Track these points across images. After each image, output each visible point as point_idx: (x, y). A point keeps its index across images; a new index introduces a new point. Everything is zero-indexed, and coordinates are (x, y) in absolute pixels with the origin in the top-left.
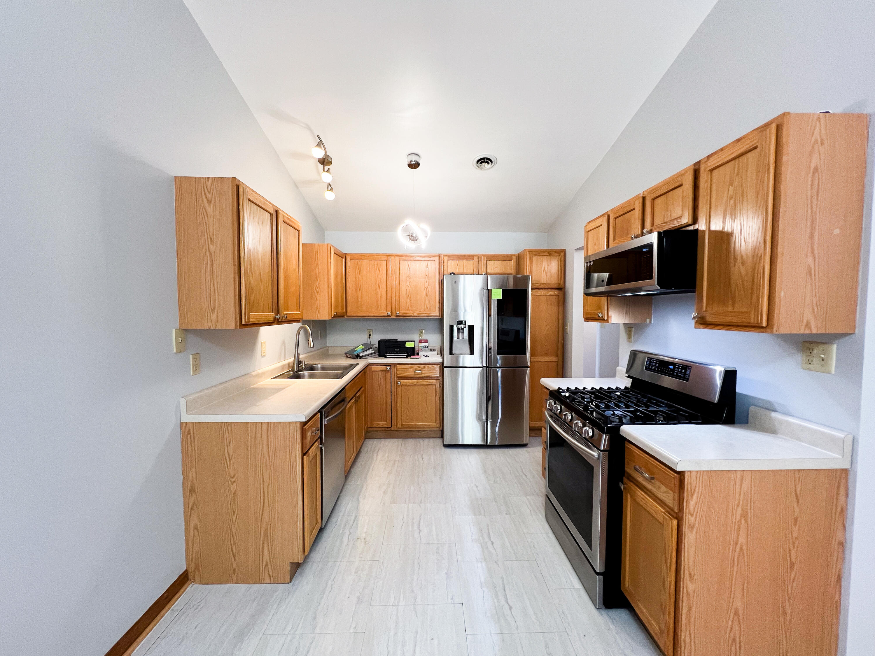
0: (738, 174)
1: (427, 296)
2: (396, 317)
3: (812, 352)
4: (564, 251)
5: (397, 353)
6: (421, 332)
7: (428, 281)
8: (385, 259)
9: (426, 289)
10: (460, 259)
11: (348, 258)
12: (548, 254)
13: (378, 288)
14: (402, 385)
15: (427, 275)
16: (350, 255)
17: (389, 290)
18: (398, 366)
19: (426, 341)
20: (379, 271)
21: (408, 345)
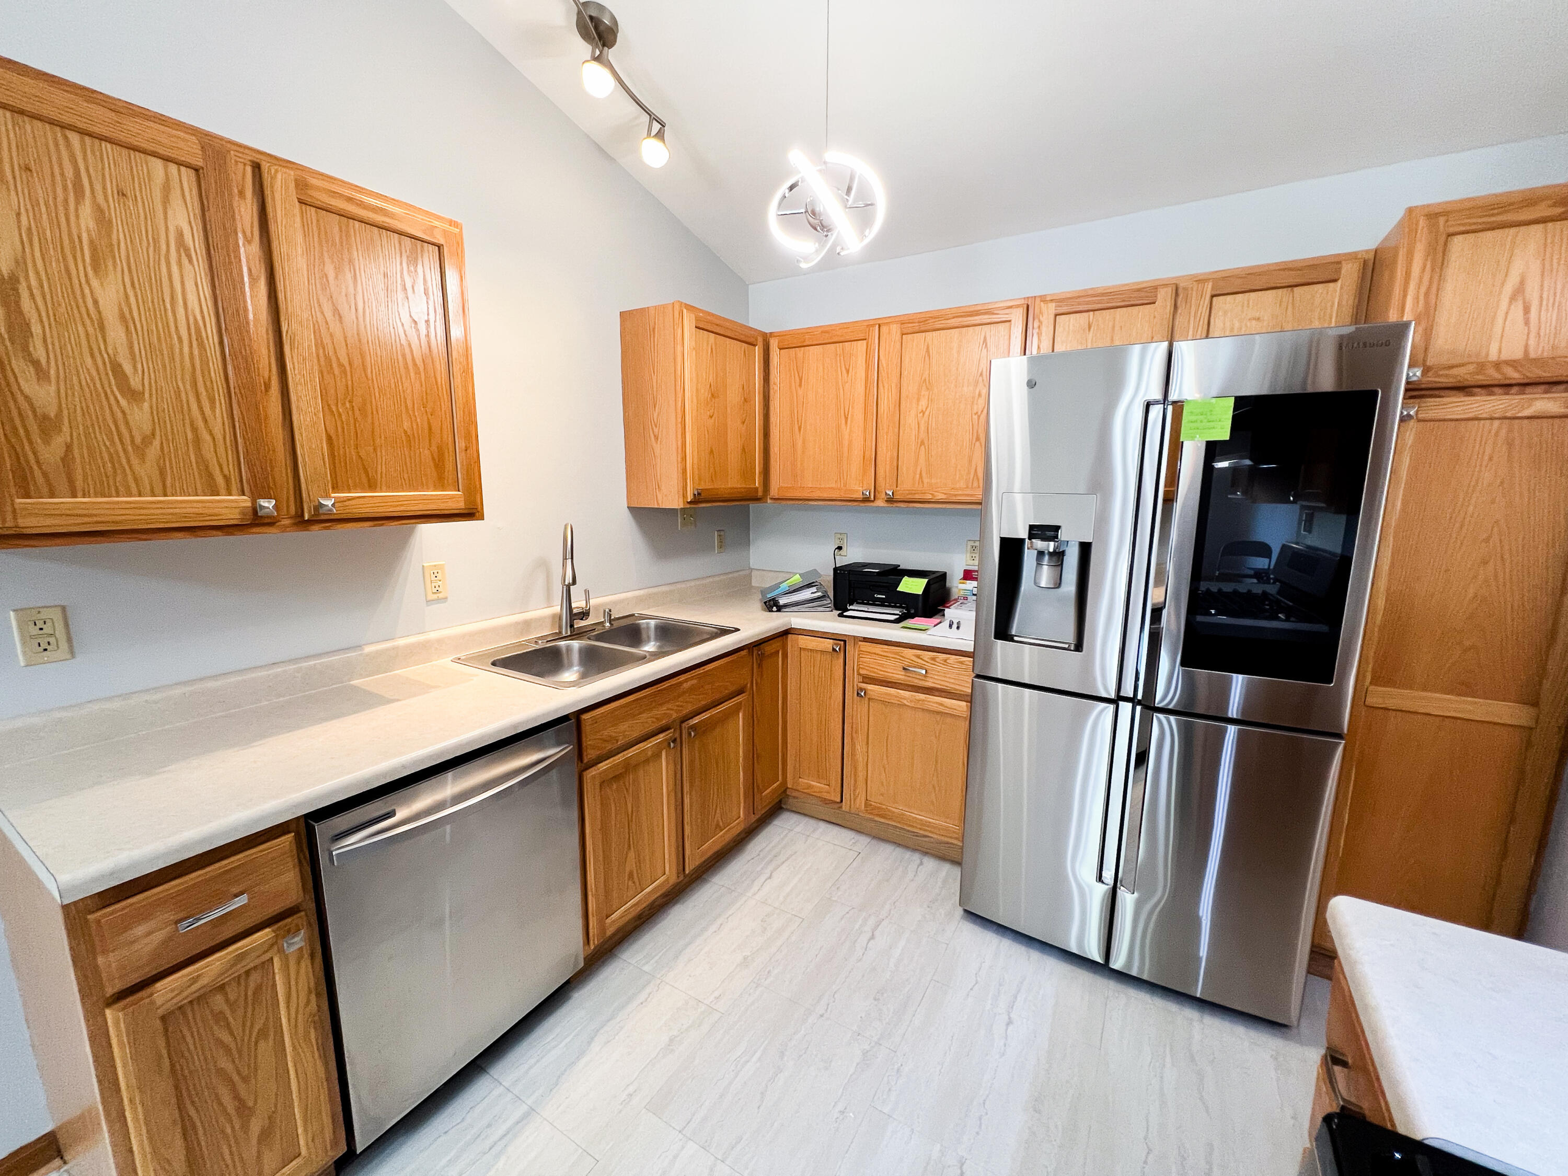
1: (978, 439)
5: (882, 605)
6: (973, 549)
7: (984, 392)
8: (865, 335)
10: (1099, 306)
11: (774, 344)
13: (843, 422)
14: (870, 700)
15: (981, 375)
16: (783, 334)
17: (870, 425)
20: (848, 372)
21: (906, 585)
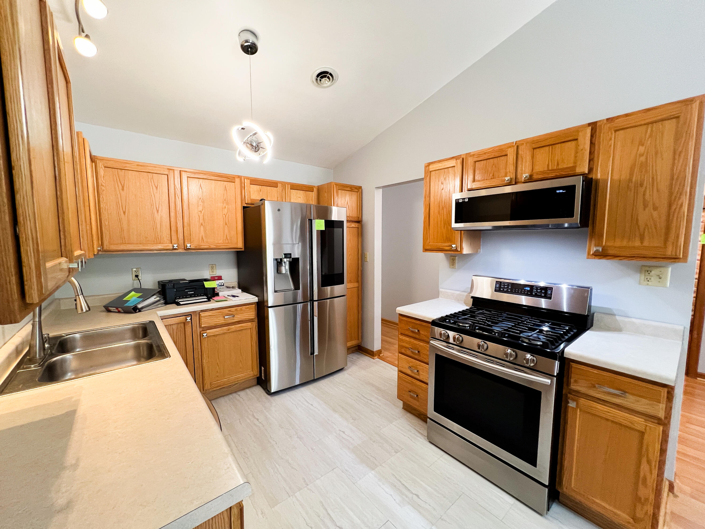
0: (651, 136)
1: (226, 224)
2: (185, 251)
3: (650, 273)
4: (360, 187)
5: (191, 297)
6: (212, 268)
7: (226, 207)
8: (166, 173)
9: (224, 216)
10: (263, 185)
11: (100, 165)
12: (350, 189)
13: (156, 212)
14: (208, 337)
15: (225, 200)
16: (102, 159)
17: (172, 214)
18: (202, 314)
19: (220, 278)
20: (157, 188)
21: (207, 285)
